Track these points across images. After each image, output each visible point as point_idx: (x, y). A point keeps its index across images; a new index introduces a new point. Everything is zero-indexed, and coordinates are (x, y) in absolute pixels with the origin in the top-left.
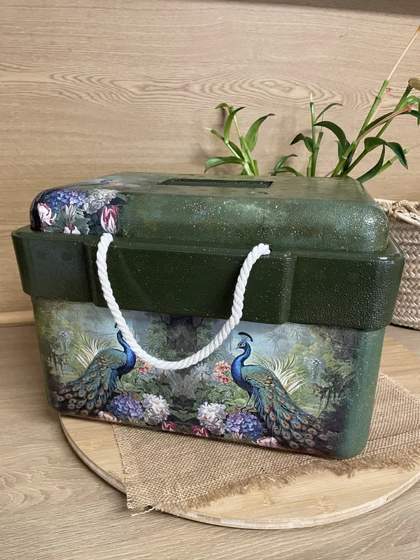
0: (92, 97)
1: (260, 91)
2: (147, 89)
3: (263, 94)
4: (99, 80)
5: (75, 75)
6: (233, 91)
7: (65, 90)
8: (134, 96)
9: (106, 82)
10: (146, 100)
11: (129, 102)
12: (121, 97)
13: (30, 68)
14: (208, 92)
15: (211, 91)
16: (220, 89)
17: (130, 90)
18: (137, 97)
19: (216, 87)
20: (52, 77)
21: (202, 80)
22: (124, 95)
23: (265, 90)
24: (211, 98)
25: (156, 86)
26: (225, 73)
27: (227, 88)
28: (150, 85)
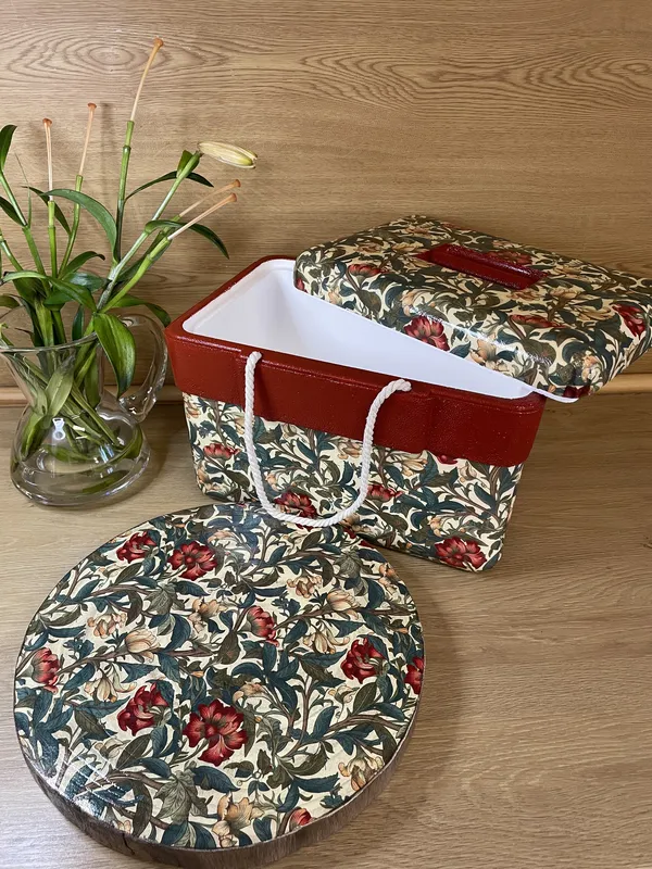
0: (358, 92)
1: (622, 80)
2: (441, 78)
3: (623, 84)
4: (371, 66)
5: (338, 58)
6: (576, 80)
7: (321, 82)
8: (419, 89)
9: (381, 68)
10: (437, 96)
11: (412, 100)
12: (400, 92)
13: (274, 48)
14: (536, 82)
15: (541, 80)
16: (555, 77)
17: (415, 79)
18: (424, 90)
20: (304, 62)
21: (530, 63)
22: (406, 89)
23: (628, 79)
24: (539, 91)
25: (456, 73)
26: (568, 51)
27: (566, 76)
28: (448, 72)
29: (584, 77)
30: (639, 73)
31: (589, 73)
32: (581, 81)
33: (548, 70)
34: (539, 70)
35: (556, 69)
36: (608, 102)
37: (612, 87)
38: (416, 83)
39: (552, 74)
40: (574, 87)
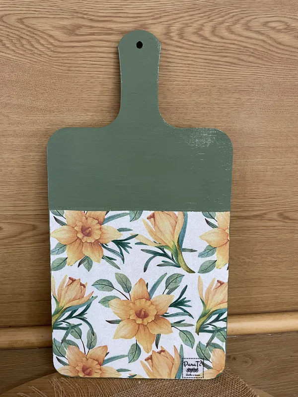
1: (261, 37)
2: (77, 32)
3: (264, 41)
6: (217, 36)
8: (56, 43)
10: (76, 50)
11: (49, 53)
12: (37, 45)
14: (176, 38)
15: (181, 35)
16: (195, 33)
17: (52, 33)
19: (190, 30)
21: (168, 18)
22: (42, 41)
23: (268, 36)
24: (181, 47)
25: (91, 27)
26: (206, 6)
27: (207, 32)
28: (84, 26)
29: (226, 34)
30: (279, 31)
31: (229, 29)
32: (222, 38)
33: (187, 25)
34: (177, 26)
35: (196, 25)
36: (251, 59)
37: (254, 44)
38: (51, 36)
40: (215, 44)
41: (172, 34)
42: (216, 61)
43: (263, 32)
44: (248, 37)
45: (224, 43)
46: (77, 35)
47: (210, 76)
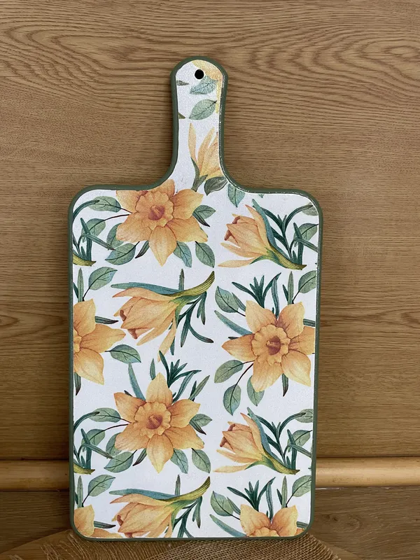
0: (15, 71)
2: (131, 56)
3: (386, 74)
4: (29, 36)
6: (320, 65)
8: (102, 71)
9: (44, 39)
11: (93, 84)
12: (76, 73)
14: (264, 67)
15: (271, 63)
16: (290, 61)
17: (96, 57)
21: (253, 40)
22: (83, 68)
23: (392, 67)
24: (270, 80)
25: (149, 50)
26: (305, 25)
27: (306, 59)
28: (139, 48)
29: (333, 62)
30: (407, 60)
31: (337, 56)
32: (328, 68)
33: (280, 50)
34: (267, 50)
35: (292, 50)
36: (367, 98)
37: (371, 77)
38: (95, 61)
39: (285, 56)
40: (317, 76)
41: (259, 62)
42: (318, 99)
43: (384, 61)
44: (364, 68)
45: (331, 74)
46: (131, 61)
47: (309, 120)
